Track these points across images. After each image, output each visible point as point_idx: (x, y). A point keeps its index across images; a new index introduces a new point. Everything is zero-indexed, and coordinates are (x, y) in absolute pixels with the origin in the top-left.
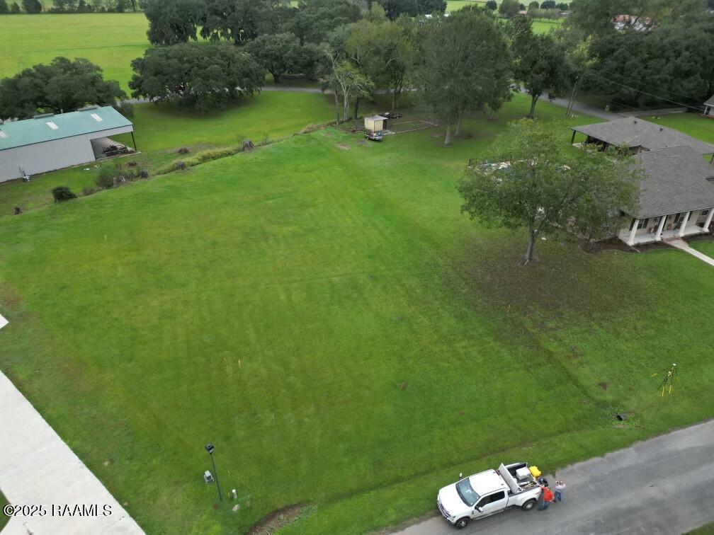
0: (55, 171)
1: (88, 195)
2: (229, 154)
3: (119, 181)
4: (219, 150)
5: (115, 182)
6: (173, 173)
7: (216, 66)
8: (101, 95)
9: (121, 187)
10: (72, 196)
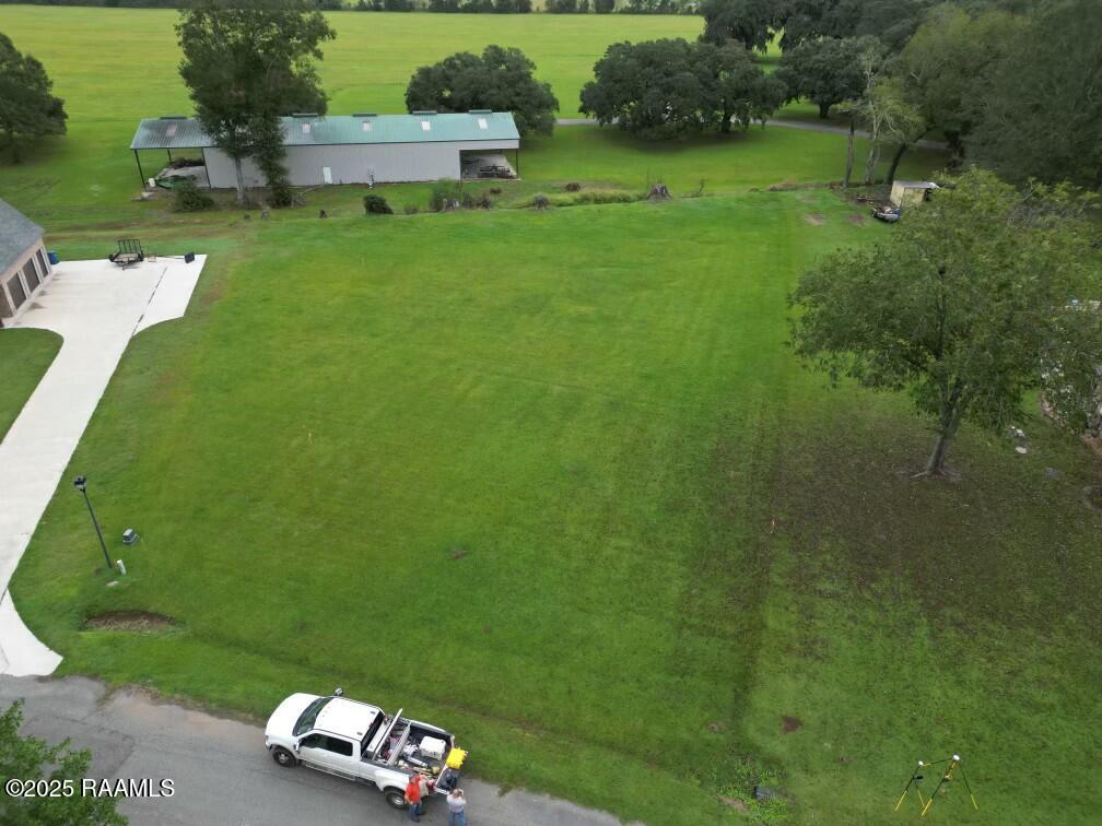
0: (410, 182)
1: (408, 214)
2: (626, 200)
3: (450, 205)
4: (610, 192)
5: (445, 205)
6: (525, 210)
7: (688, 74)
8: (516, 99)
9: (450, 213)
10: (385, 210)
